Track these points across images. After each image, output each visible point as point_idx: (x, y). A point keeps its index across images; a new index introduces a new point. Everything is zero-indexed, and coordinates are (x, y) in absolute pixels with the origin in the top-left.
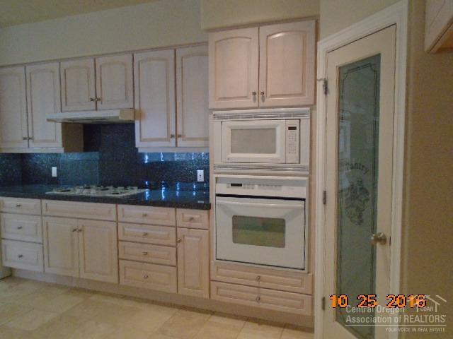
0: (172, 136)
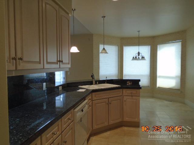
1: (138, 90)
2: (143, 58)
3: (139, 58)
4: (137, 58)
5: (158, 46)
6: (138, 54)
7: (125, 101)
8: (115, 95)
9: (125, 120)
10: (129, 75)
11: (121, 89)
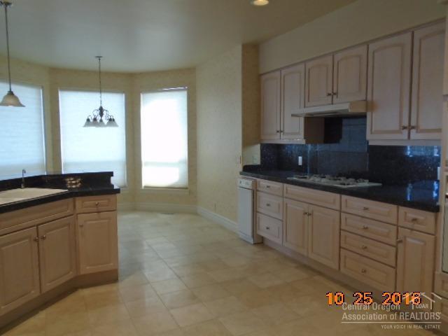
0: (405, 128)
1: (111, 197)
2: (111, 121)
3: (101, 121)
4: (98, 121)
5: (142, 95)
6: (98, 112)
7: (82, 226)
8: (57, 216)
9: (82, 273)
10: (76, 164)
11: (71, 197)
